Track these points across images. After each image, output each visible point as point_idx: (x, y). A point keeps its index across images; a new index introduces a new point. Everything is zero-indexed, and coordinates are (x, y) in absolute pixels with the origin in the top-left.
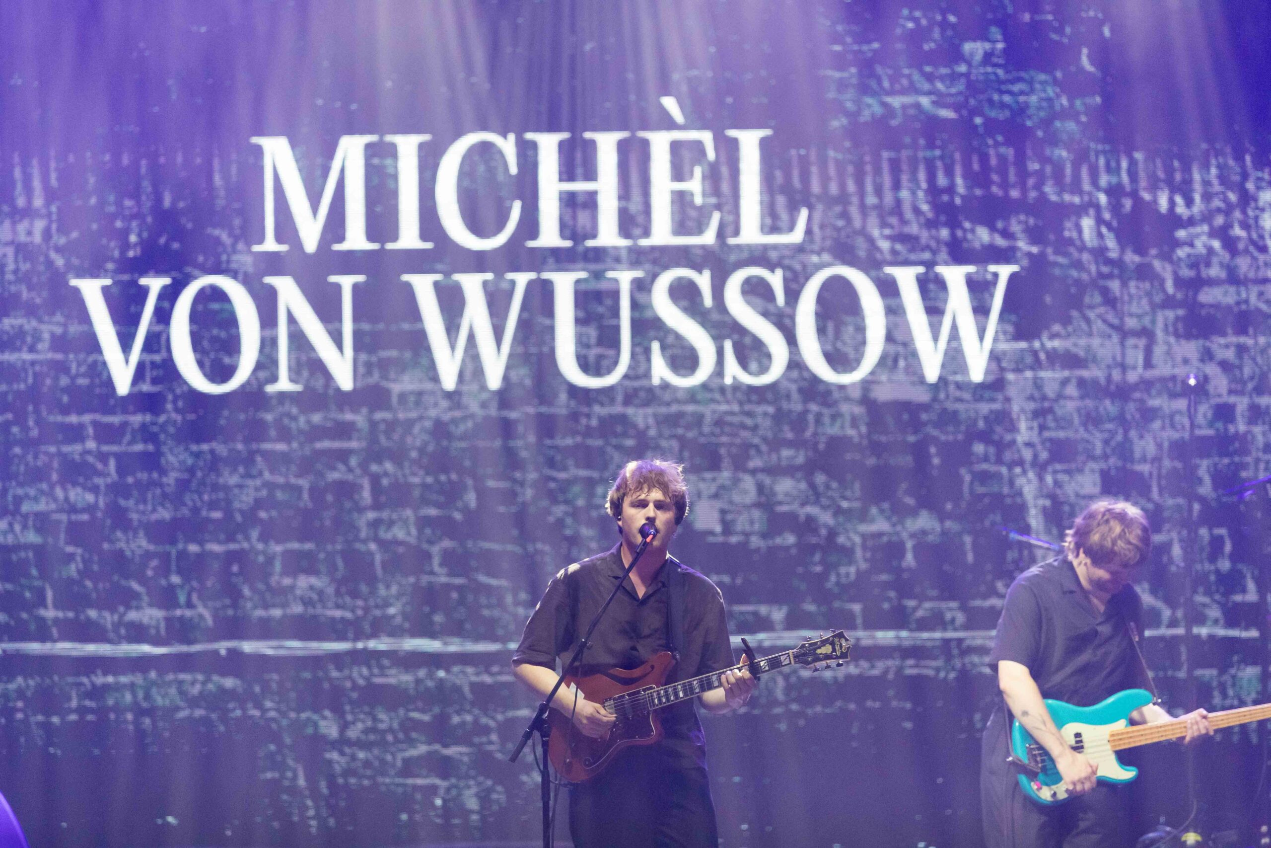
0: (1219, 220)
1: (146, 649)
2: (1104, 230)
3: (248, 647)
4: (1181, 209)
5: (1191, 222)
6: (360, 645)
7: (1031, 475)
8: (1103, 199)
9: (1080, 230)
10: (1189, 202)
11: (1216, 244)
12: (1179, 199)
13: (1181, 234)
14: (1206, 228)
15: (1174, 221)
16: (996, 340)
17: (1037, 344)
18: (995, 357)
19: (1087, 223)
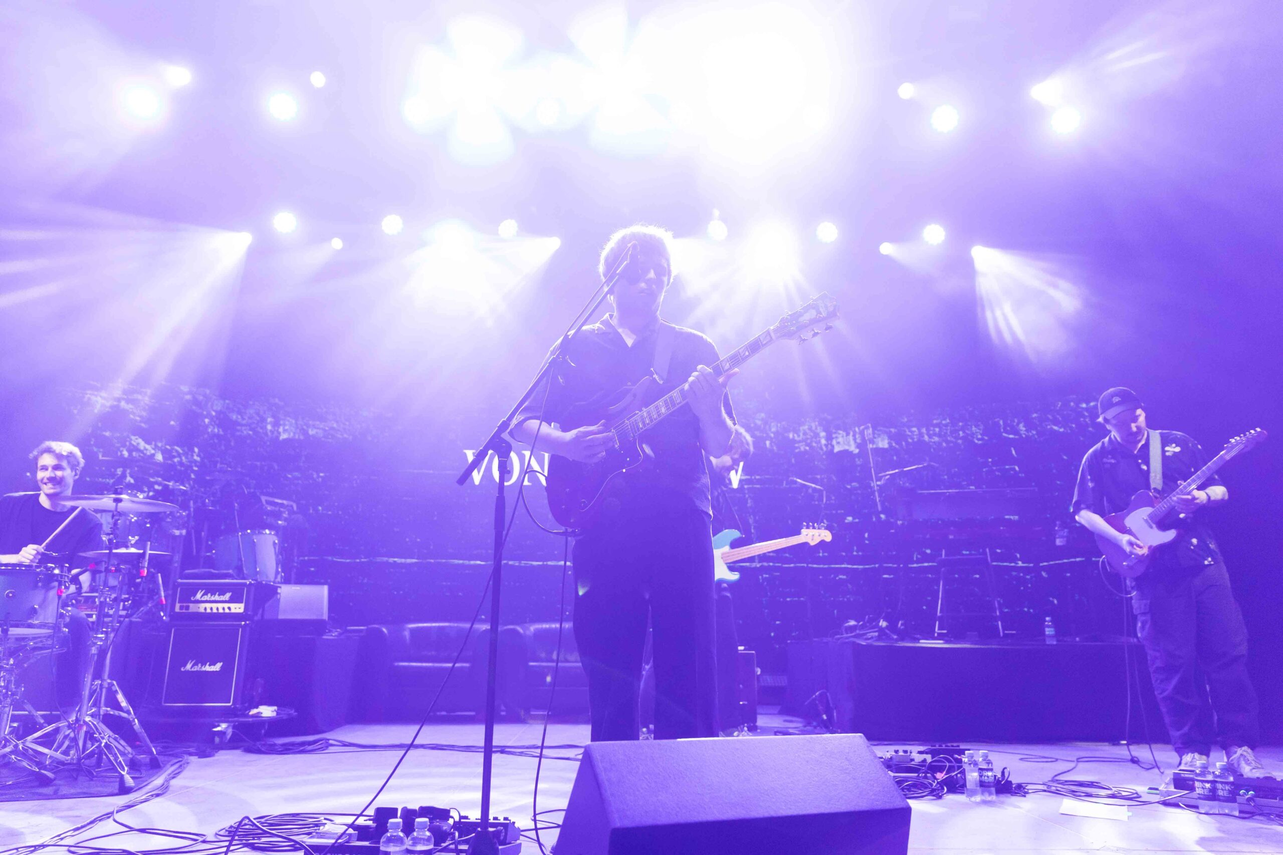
0: (809, 441)
1: (479, 562)
2: (773, 444)
3: (511, 563)
4: (796, 438)
5: (799, 442)
6: (545, 563)
7: (752, 516)
8: (772, 435)
9: (765, 444)
10: (799, 436)
11: (807, 448)
12: (795, 435)
13: (797, 445)
14: (804, 443)
15: (794, 441)
16: (741, 475)
17: (753, 477)
18: (741, 481)
19: (768, 443)
